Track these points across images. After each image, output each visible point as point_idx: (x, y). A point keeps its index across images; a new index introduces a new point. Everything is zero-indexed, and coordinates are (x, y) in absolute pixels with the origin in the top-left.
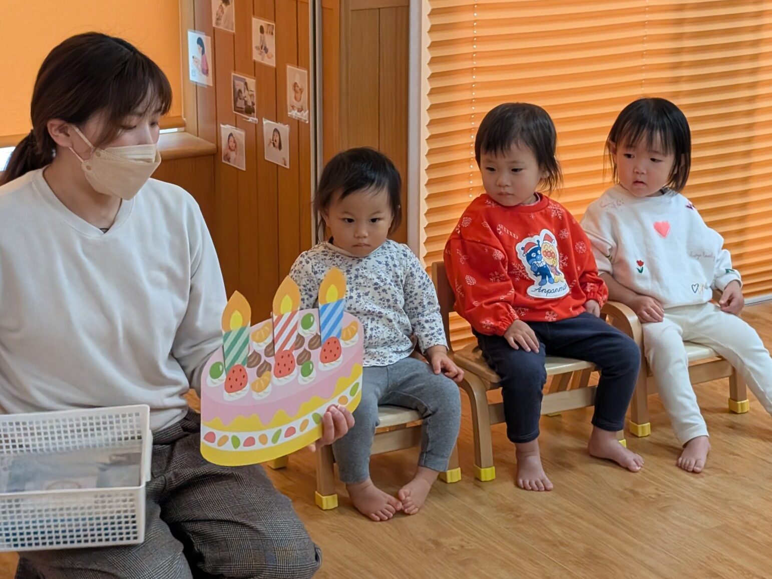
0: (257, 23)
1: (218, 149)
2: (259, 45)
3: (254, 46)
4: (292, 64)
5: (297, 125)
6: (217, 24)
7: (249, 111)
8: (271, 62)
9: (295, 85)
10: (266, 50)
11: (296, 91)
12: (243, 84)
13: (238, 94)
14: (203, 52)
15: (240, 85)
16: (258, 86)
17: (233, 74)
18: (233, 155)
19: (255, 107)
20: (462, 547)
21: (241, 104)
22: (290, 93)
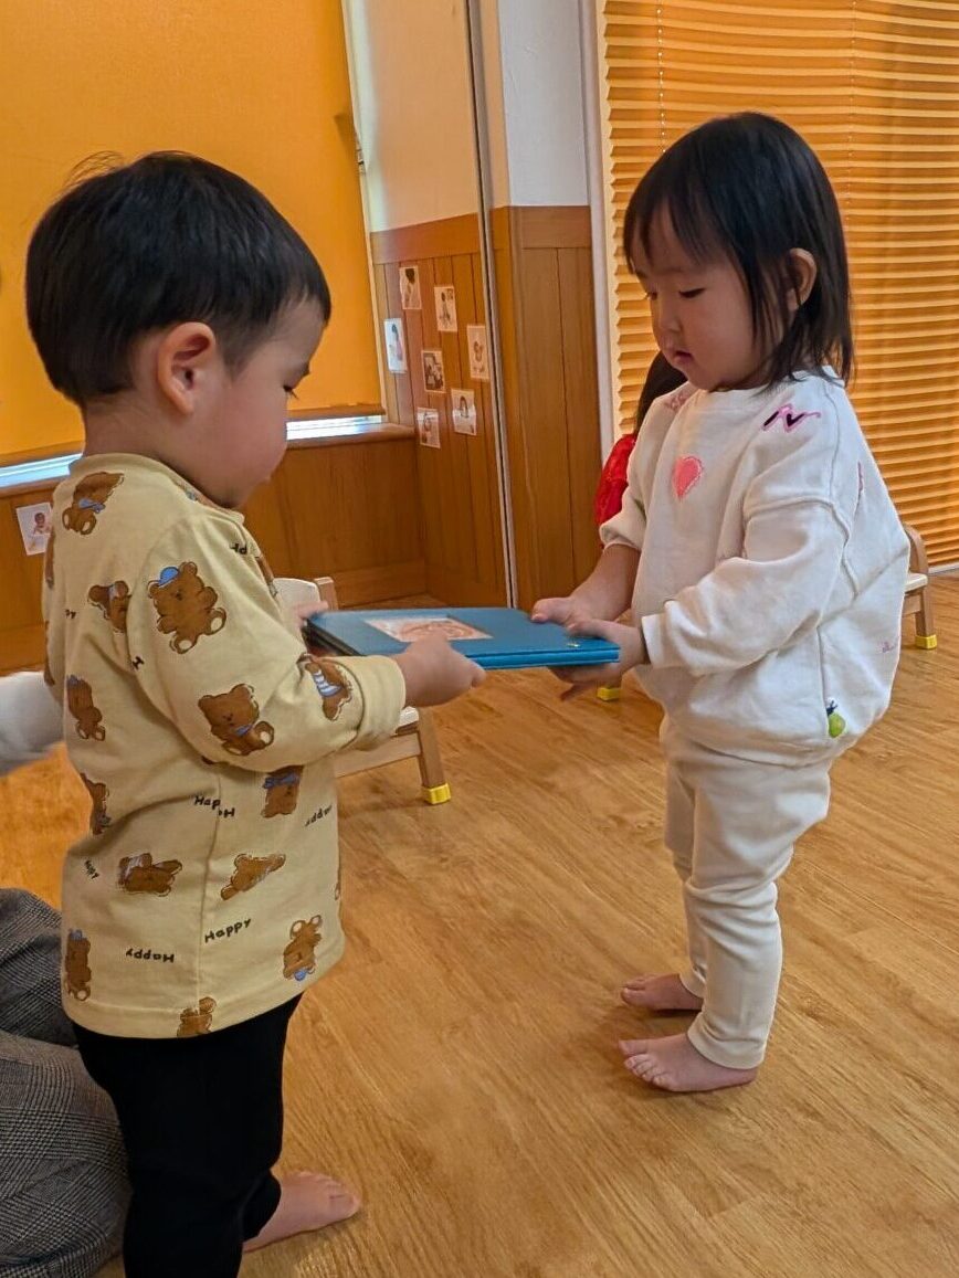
0: (439, 291)
1: (416, 430)
2: (442, 314)
3: (438, 315)
4: (471, 323)
5: (481, 387)
6: (407, 306)
7: (438, 385)
8: (453, 328)
9: (476, 344)
10: (448, 317)
11: (477, 351)
12: (431, 359)
13: (428, 371)
14: (397, 339)
15: (429, 361)
16: (444, 356)
17: (423, 352)
18: (428, 434)
19: (443, 380)
20: (651, 823)
21: (431, 380)
22: (472, 355)
